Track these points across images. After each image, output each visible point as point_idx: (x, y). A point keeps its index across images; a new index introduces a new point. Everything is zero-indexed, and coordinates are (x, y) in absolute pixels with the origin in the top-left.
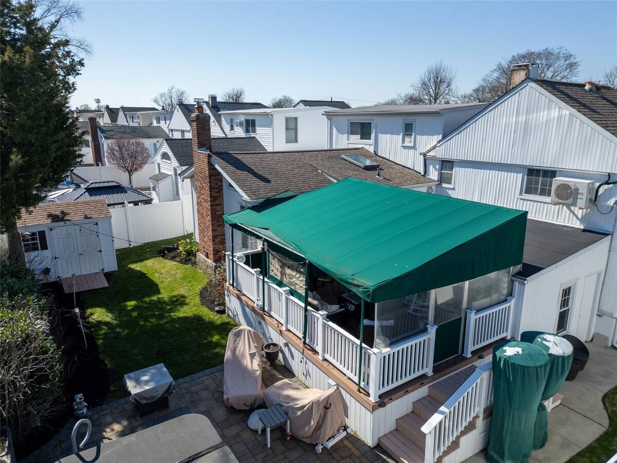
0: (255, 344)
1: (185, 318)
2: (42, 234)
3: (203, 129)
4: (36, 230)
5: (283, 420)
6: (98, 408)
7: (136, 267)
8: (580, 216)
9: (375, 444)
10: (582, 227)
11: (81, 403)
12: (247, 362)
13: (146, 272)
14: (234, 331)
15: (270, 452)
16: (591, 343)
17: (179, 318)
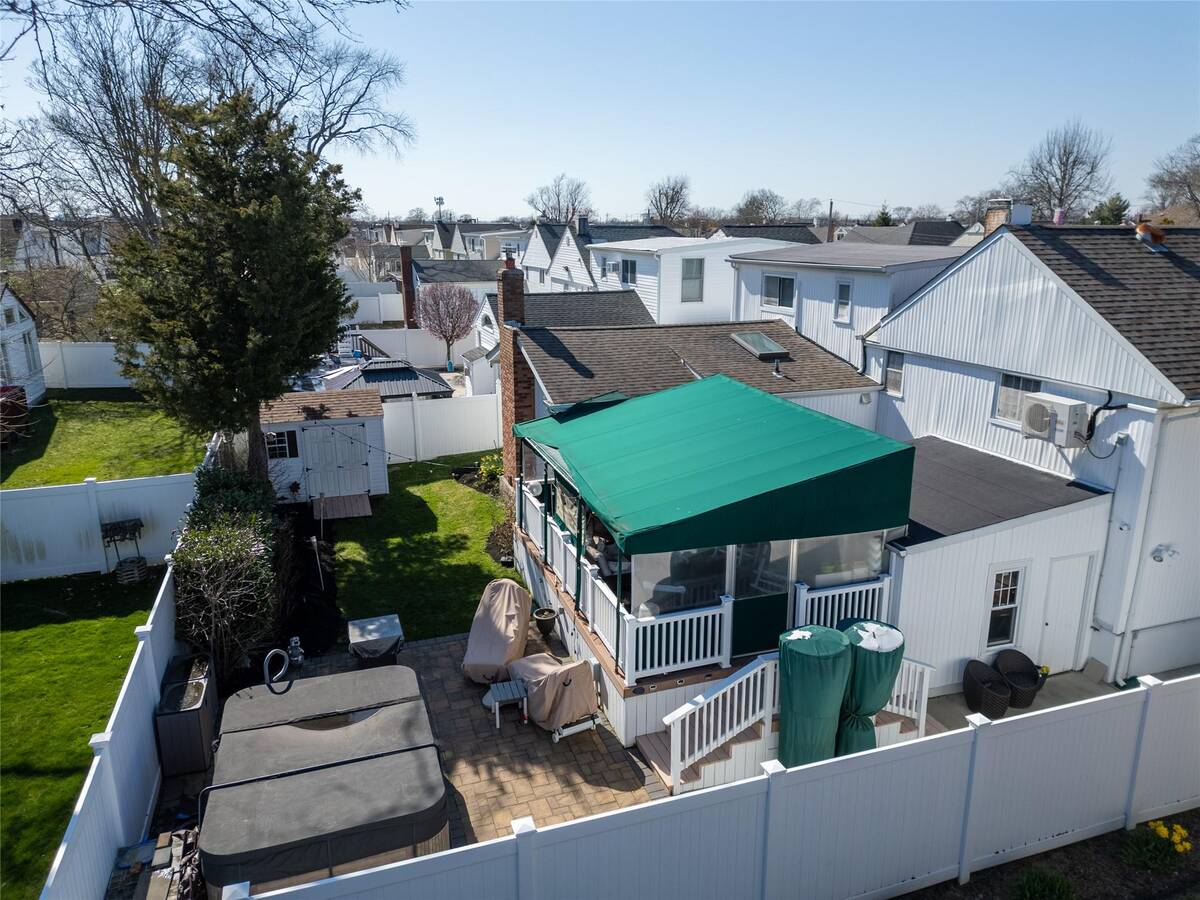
0: (518, 605)
1: (458, 567)
2: (292, 435)
3: (513, 293)
4: (284, 429)
5: (517, 696)
6: (317, 659)
7: (416, 491)
8: (1070, 460)
9: (630, 744)
10: (1072, 478)
11: (296, 647)
12: (501, 623)
13: (427, 500)
14: (492, 584)
15: (497, 732)
16: (1080, 674)
17: (450, 566)
